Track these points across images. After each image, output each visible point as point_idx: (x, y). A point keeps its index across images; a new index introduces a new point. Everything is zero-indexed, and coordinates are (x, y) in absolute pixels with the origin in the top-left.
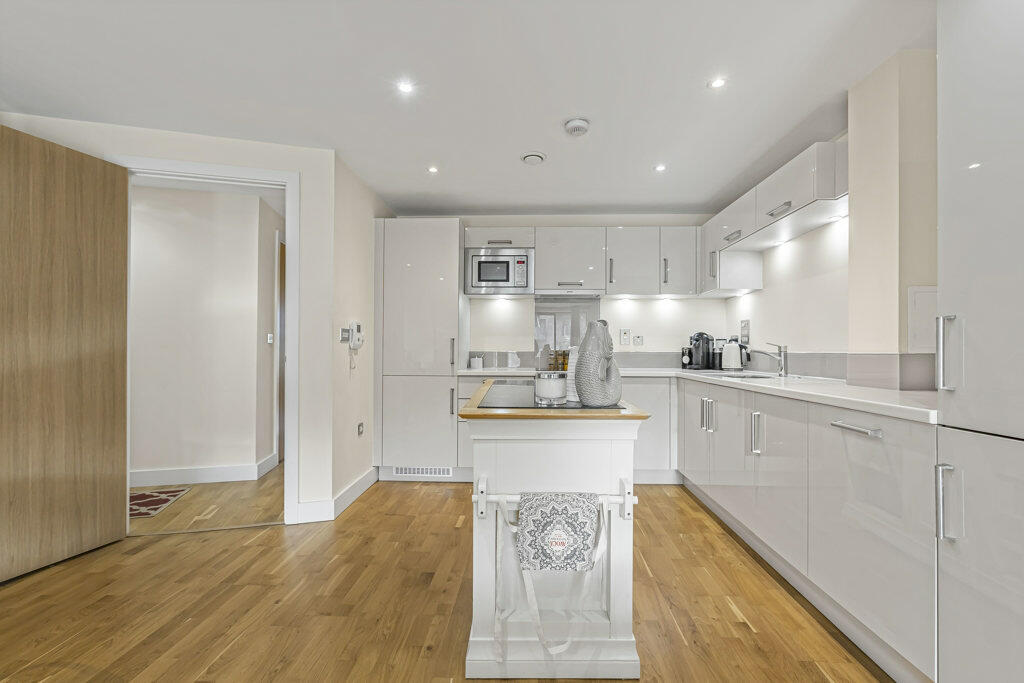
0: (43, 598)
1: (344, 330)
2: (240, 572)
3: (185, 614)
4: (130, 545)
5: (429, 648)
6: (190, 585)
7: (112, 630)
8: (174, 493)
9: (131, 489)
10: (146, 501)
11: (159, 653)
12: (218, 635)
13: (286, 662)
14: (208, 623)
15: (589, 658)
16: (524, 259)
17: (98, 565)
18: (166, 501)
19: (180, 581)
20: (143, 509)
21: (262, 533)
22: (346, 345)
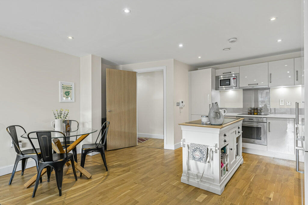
0: (123, 152)
1: (177, 103)
2: (152, 155)
3: (141, 159)
4: (137, 147)
5: (178, 176)
6: (143, 155)
7: (130, 159)
8: (147, 139)
9: (138, 137)
10: (141, 140)
11: (135, 163)
12: (144, 163)
13: (152, 170)
14: (143, 161)
15: (208, 186)
16: (236, 77)
17: (132, 149)
18: (145, 140)
19: (142, 154)
20: (141, 141)
21: (159, 149)
22: (178, 107)
